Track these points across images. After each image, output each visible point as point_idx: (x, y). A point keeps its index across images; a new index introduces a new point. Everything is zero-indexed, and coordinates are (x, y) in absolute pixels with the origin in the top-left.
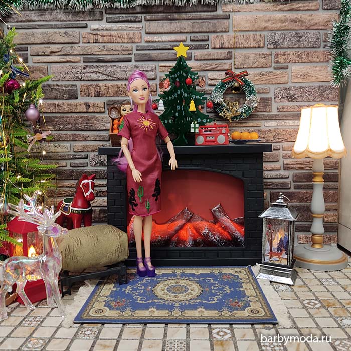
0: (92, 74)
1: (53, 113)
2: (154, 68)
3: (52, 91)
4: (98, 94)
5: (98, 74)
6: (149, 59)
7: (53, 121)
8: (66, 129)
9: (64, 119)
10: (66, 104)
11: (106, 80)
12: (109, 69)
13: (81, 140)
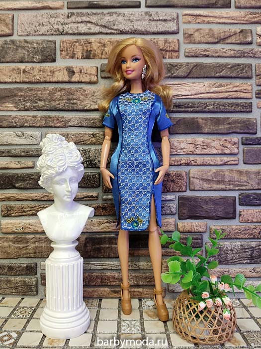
0: (79, 25)
1: (16, 82)
2: (175, 16)
3: (17, 50)
4: (88, 56)
5: (89, 25)
6: (168, 4)
7: (16, 95)
8: (35, 107)
9: (33, 92)
10: (37, 70)
11: (101, 33)
12: (107, 18)
13: (58, 125)
